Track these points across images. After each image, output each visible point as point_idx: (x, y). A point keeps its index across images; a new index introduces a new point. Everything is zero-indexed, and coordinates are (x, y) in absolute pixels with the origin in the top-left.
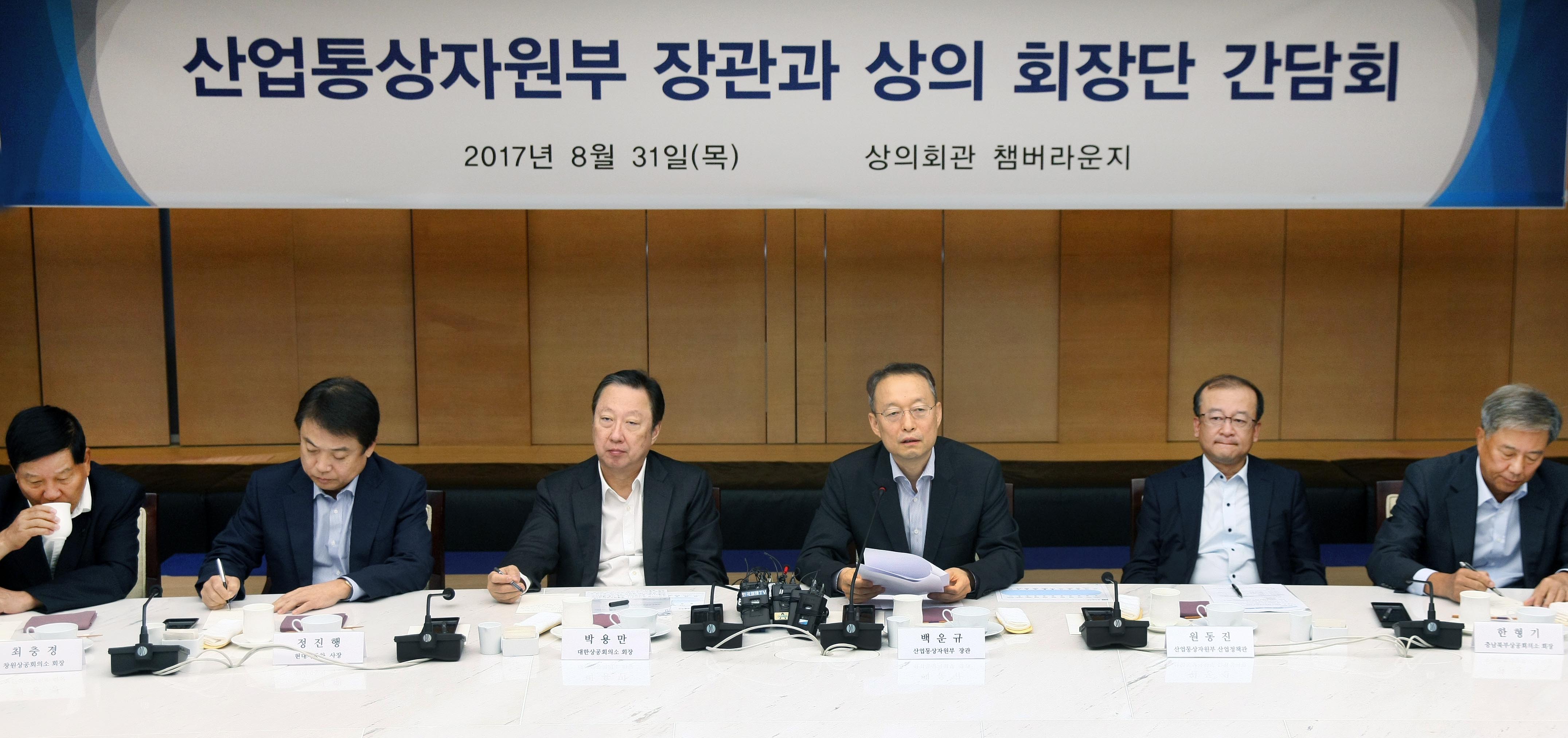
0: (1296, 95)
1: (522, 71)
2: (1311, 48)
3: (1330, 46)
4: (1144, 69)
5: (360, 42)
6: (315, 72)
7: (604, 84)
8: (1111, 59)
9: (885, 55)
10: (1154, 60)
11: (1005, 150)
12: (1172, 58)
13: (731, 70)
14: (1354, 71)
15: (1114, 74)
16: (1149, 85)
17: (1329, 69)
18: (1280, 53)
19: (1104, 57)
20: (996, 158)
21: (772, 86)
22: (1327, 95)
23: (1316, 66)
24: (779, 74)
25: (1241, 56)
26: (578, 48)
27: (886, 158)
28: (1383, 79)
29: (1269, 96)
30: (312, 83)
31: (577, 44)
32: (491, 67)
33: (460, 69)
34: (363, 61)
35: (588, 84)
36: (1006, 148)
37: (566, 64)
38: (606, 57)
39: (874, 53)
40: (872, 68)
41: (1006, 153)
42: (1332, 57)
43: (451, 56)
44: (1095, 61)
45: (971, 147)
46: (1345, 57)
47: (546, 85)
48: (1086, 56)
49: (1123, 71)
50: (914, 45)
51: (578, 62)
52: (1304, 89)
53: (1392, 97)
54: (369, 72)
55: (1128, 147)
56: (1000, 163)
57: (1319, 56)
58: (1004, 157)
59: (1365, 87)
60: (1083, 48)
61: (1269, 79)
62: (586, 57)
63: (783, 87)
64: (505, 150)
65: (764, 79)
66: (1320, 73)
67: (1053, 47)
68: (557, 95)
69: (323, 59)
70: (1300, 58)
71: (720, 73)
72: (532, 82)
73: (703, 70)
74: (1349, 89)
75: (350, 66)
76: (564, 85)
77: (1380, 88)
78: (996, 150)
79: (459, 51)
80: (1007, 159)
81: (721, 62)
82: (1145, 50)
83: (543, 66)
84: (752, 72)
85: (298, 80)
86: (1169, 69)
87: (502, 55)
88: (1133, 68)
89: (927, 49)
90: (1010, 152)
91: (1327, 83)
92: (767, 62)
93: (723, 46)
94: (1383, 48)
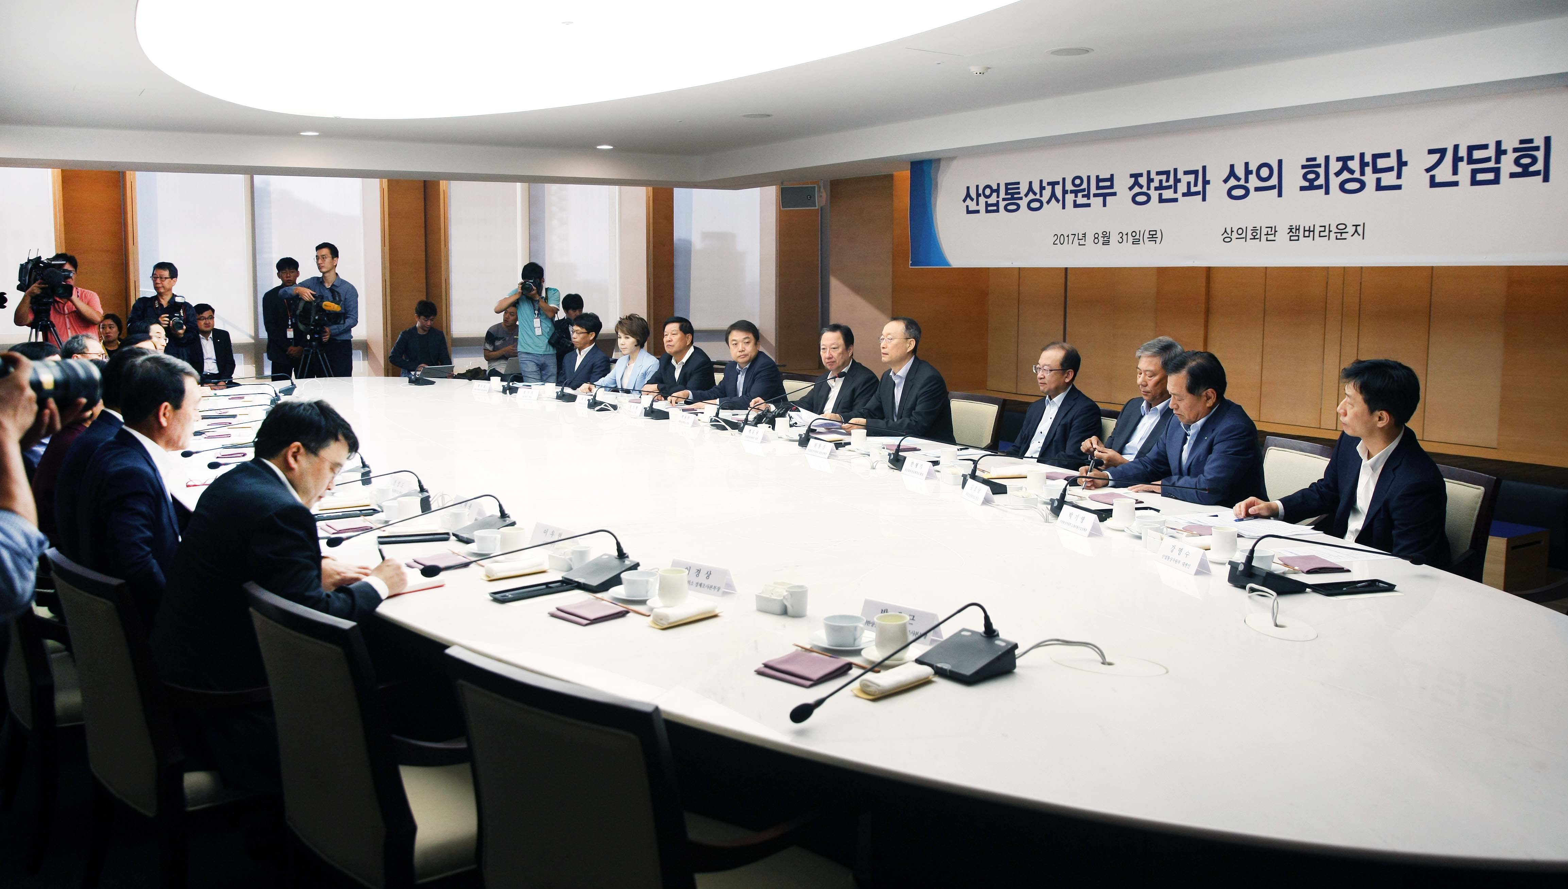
0: (1474, 182)
1: (1076, 193)
2: (1485, 147)
3: (1498, 144)
4: (1376, 170)
5: (1018, 183)
6: (1004, 200)
7: (1108, 198)
8: (1354, 165)
9: (1232, 173)
10: (1382, 163)
11: (1293, 228)
12: (1392, 162)
13: (1160, 187)
14: (1517, 162)
15: (1357, 175)
16: (1379, 180)
17: (1498, 161)
18: (1463, 152)
19: (1351, 164)
20: (1288, 233)
21: (1179, 195)
22: (1496, 181)
23: (1488, 160)
24: (1182, 188)
25: (1437, 156)
26: (1098, 180)
27: (1231, 235)
28: (1539, 166)
29: (1455, 184)
30: (1002, 204)
31: (1097, 177)
32: (1065, 192)
33: (1053, 195)
34: (1019, 193)
35: (1101, 198)
36: (1294, 227)
37: (1093, 190)
38: (1108, 184)
39: (1227, 171)
40: (1226, 181)
41: (1294, 230)
42: (1500, 152)
43: (1050, 187)
44: (1345, 168)
45: (1275, 227)
46: (1510, 151)
47: (1085, 201)
48: (1340, 164)
49: (1362, 173)
50: (1247, 164)
51: (1098, 188)
52: (1480, 177)
53: (1546, 179)
54: (1021, 198)
55: (1364, 224)
56: (1291, 236)
57: (1491, 152)
58: (1293, 233)
59: (1526, 172)
60: (1339, 159)
61: (1455, 172)
62: (1101, 184)
63: (1184, 195)
64: (1068, 236)
65: (1175, 192)
66: (1491, 164)
67: (1321, 160)
68: (1088, 205)
69: (1007, 194)
70: (1477, 155)
71: (1156, 189)
72: (1081, 200)
73: (1149, 188)
74: (1513, 175)
75: (1015, 196)
76: (1093, 201)
77: (1537, 173)
78: (1289, 229)
79: (1053, 184)
80: (1294, 234)
81: (1156, 184)
82: (1375, 157)
83: (1084, 190)
84: (1169, 187)
85: (997, 204)
86: (1390, 169)
87: (1069, 187)
88: (1368, 170)
89: (1253, 167)
90: (1296, 229)
91: (1497, 171)
92: (1177, 181)
93: (1158, 173)
94: (1539, 142)
